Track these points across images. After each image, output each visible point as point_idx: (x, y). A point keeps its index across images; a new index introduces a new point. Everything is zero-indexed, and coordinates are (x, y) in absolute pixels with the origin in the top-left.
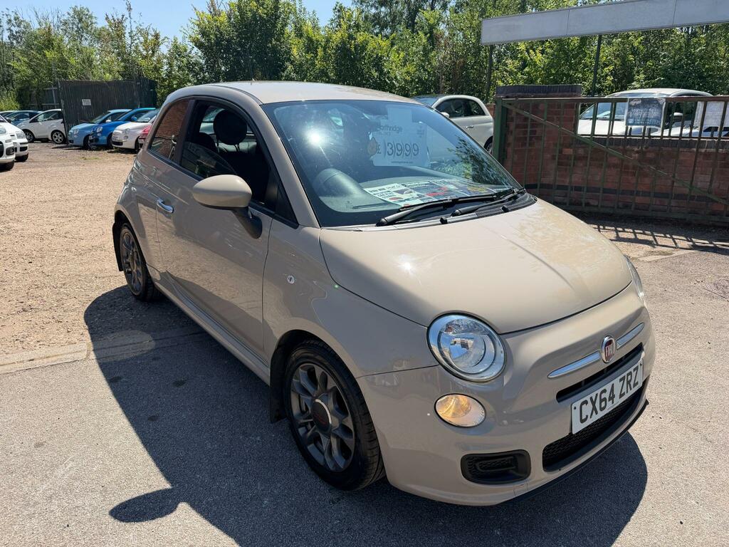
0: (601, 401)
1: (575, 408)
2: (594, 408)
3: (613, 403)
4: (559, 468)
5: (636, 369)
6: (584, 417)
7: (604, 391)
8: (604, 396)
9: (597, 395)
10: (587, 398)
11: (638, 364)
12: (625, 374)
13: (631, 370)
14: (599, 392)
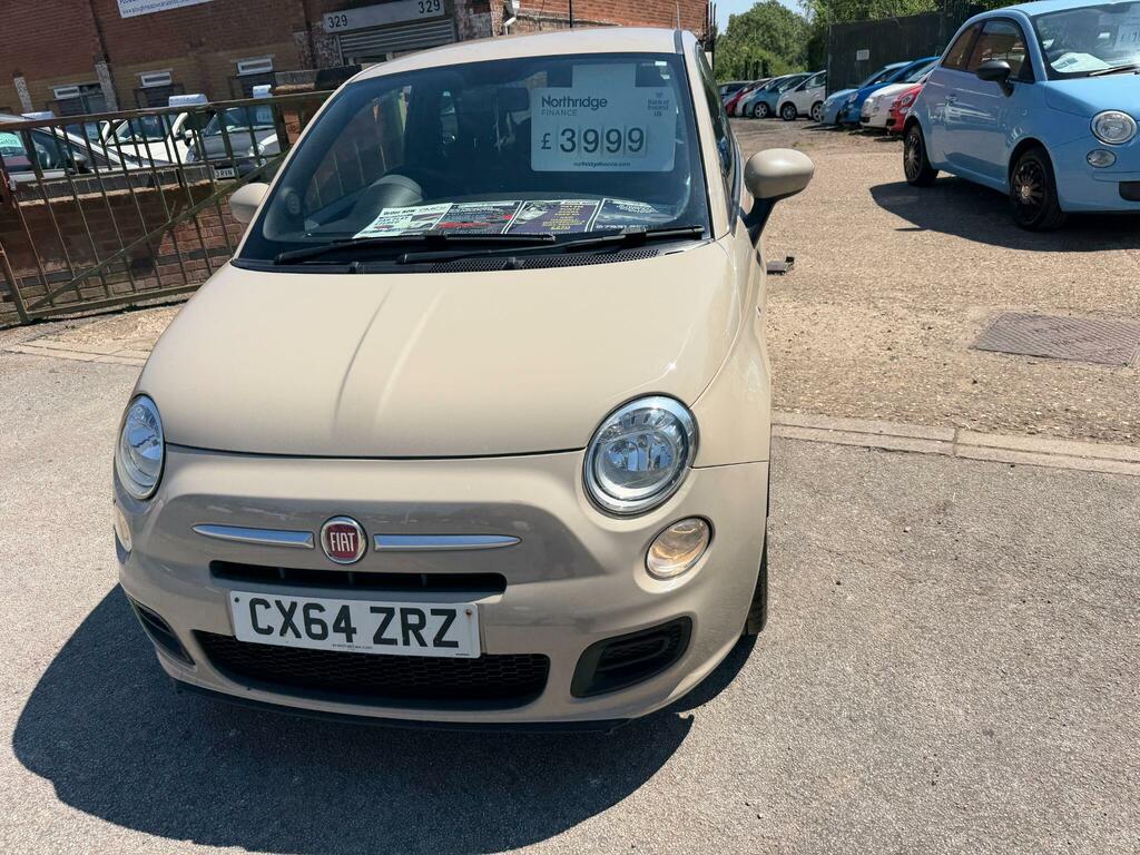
0: (309, 622)
1: (237, 600)
2: (288, 623)
3: (349, 639)
4: (250, 686)
5: (451, 615)
6: (262, 625)
7: (321, 609)
8: (314, 614)
9: (294, 605)
10: (271, 599)
11: (460, 607)
12: (397, 606)
13: (426, 608)
14: (302, 602)
